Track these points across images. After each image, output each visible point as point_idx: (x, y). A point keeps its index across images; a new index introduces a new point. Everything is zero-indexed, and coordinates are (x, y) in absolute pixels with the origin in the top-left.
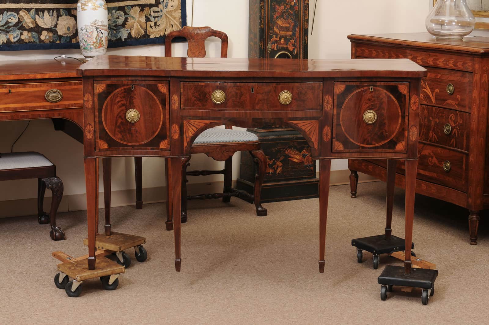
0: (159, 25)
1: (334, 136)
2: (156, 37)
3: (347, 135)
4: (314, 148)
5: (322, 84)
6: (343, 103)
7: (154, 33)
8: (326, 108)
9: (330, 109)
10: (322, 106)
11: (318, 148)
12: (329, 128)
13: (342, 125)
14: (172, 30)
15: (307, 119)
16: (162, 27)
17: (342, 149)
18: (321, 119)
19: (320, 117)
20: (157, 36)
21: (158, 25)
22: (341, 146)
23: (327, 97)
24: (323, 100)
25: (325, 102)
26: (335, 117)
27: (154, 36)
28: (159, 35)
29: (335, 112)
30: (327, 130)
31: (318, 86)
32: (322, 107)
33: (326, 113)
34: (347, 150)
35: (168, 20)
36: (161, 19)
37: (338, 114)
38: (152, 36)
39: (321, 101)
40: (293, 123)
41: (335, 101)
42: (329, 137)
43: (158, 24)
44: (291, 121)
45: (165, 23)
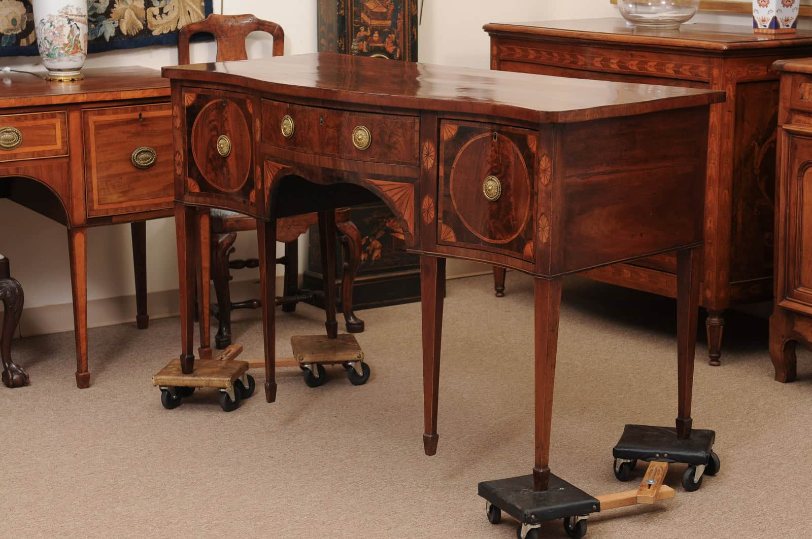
0: (168, 12)
1: (440, 215)
2: (162, 34)
3: (461, 217)
4: (408, 231)
5: (417, 120)
6: (454, 158)
7: (160, 27)
8: (425, 164)
9: (433, 165)
10: (420, 159)
11: (415, 233)
12: (431, 200)
13: (452, 196)
14: (189, 22)
15: (394, 179)
16: (173, 15)
17: (453, 240)
18: (418, 181)
19: (417, 179)
20: (165, 32)
21: (165, 13)
22: (452, 234)
23: (427, 144)
24: (421, 147)
25: (424, 152)
26: (442, 182)
27: (159, 32)
28: (167, 29)
29: (441, 173)
30: (428, 202)
31: (411, 123)
32: (420, 162)
33: (426, 173)
34: (462, 244)
35: (181, 4)
36: (171, 3)
37: (447, 176)
38: (156, 33)
39: (417, 151)
40: (374, 183)
41: (441, 152)
42: (432, 217)
43: (165, 11)
44: (370, 180)
45: (176, 9)
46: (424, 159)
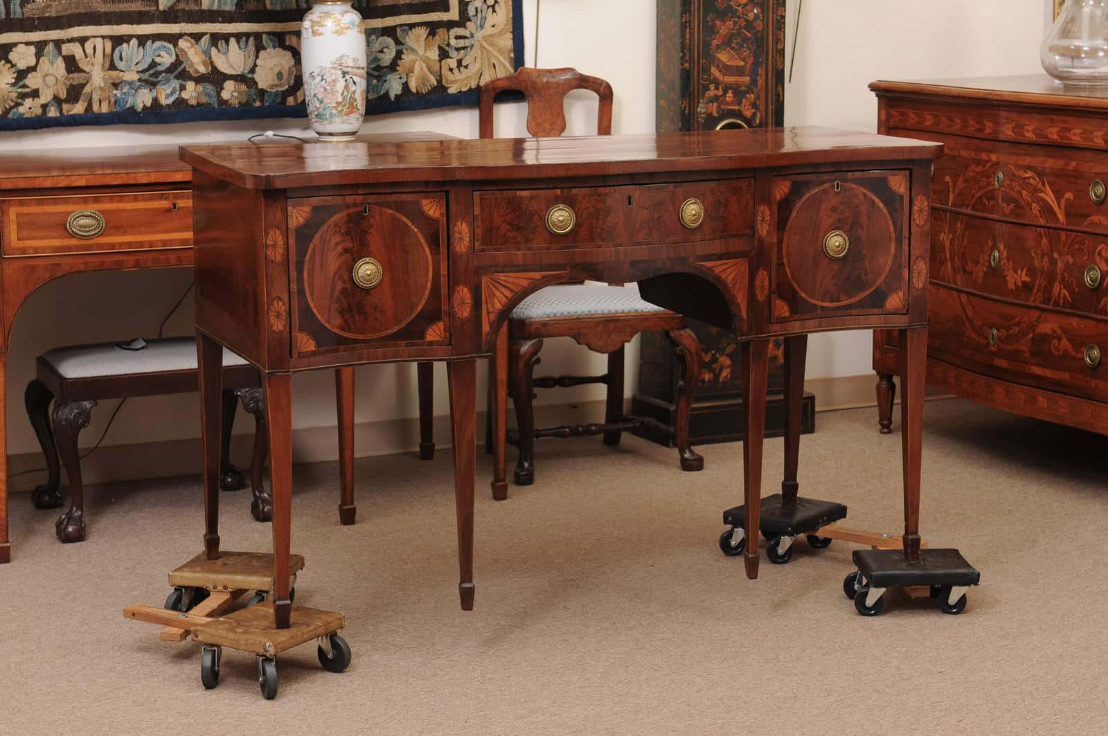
0: (467, 65)
1: (774, 288)
2: (460, 92)
3: (794, 285)
4: (740, 315)
5: (753, 182)
6: (788, 219)
7: (458, 83)
8: (760, 232)
9: (767, 232)
10: (754, 227)
11: (747, 316)
12: (765, 273)
13: (786, 264)
14: (494, 77)
15: (729, 256)
16: (474, 68)
17: (786, 314)
18: (752, 254)
19: (750, 251)
20: (464, 89)
21: (465, 66)
22: (786, 308)
23: (762, 208)
24: (756, 214)
25: (759, 218)
26: (774, 249)
27: (457, 89)
28: (466, 86)
30: (761, 275)
31: (747, 185)
33: (761, 242)
34: (796, 317)
35: (485, 55)
36: (472, 54)
37: (780, 243)
38: (452, 90)
39: (752, 218)
40: (705, 266)
41: (776, 215)
42: (766, 292)
43: (464, 63)
44: (701, 263)
45: (479, 61)
46: (759, 226)
